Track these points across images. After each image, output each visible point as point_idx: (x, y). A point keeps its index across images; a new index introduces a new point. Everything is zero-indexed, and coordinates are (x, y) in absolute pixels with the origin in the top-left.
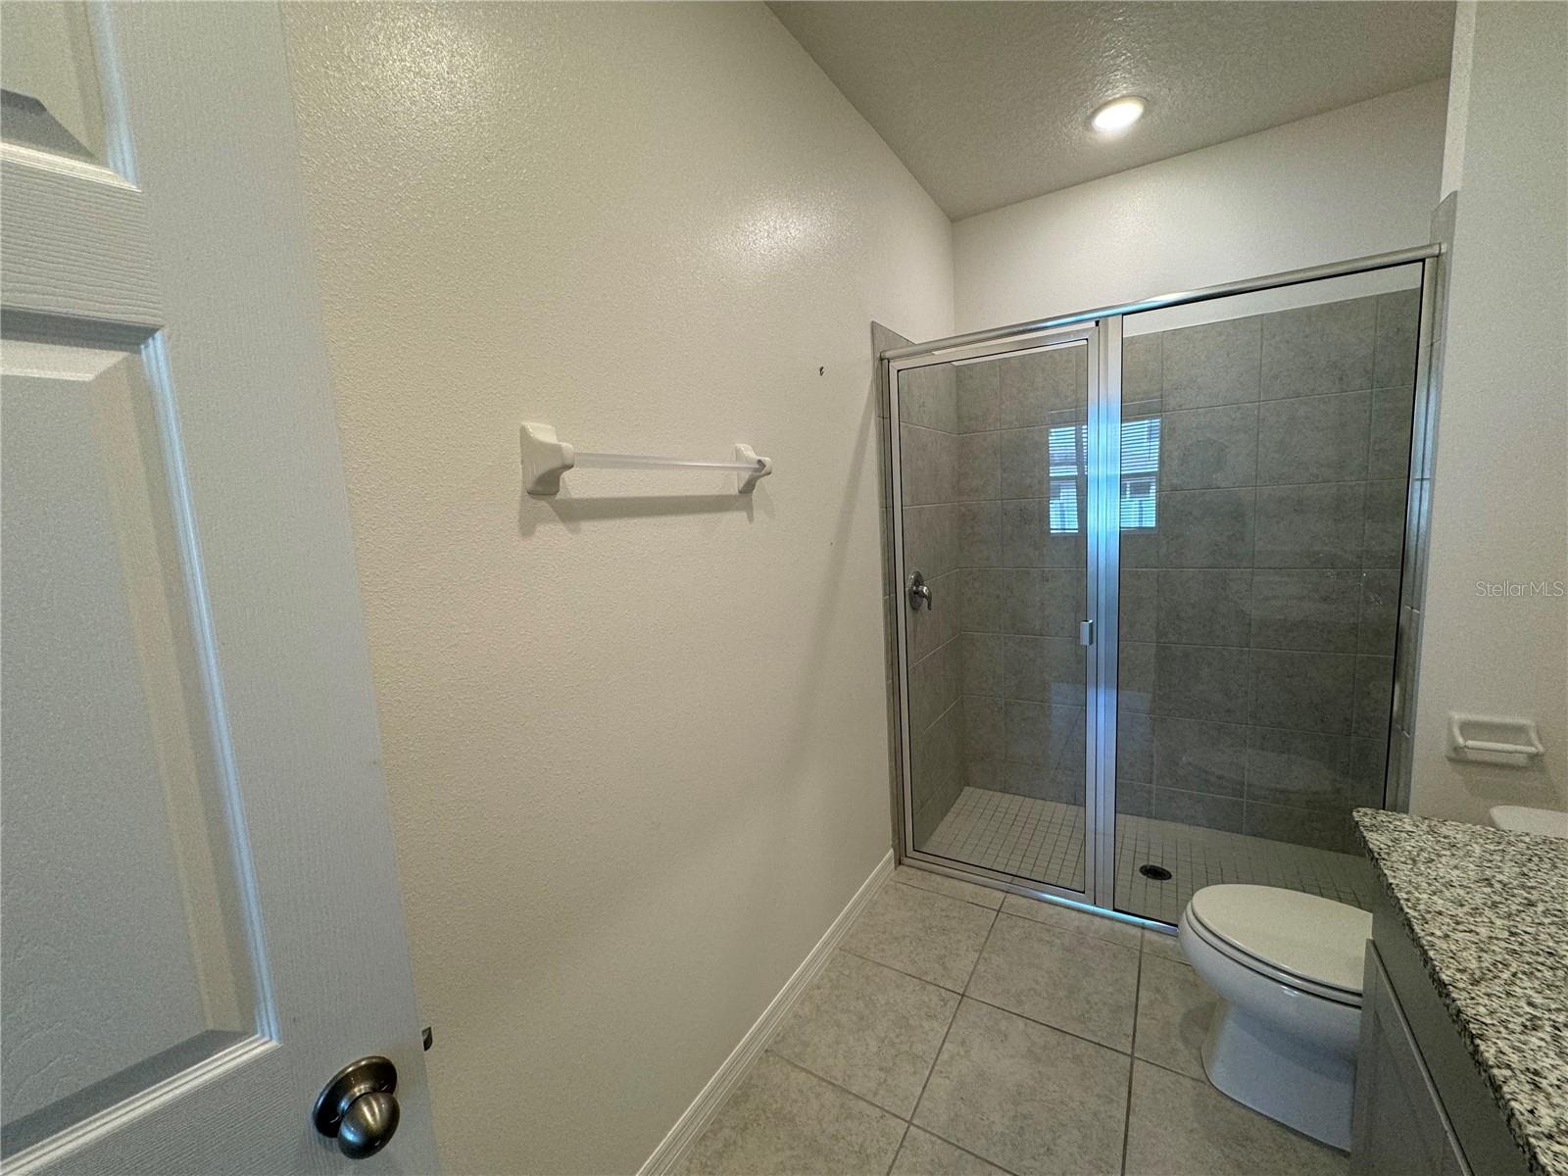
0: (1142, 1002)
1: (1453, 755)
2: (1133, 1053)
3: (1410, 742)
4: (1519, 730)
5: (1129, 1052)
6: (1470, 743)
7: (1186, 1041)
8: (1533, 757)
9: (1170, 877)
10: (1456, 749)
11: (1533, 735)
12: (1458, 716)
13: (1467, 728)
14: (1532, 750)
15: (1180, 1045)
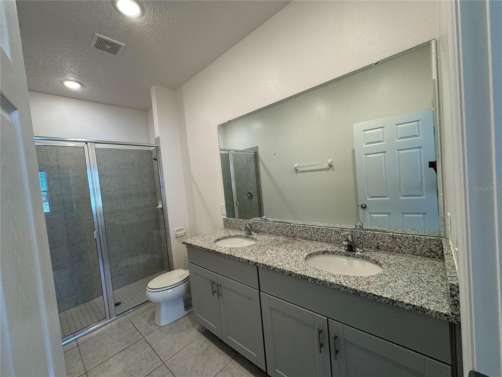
0: (137, 327)
1: (176, 237)
2: (143, 336)
3: (170, 237)
4: (182, 229)
5: (142, 337)
6: (179, 233)
7: (151, 325)
8: (185, 233)
9: (121, 303)
10: (176, 235)
11: (184, 229)
12: (175, 229)
13: (177, 231)
14: (185, 231)
15: (151, 327)
